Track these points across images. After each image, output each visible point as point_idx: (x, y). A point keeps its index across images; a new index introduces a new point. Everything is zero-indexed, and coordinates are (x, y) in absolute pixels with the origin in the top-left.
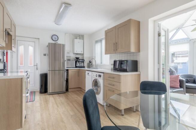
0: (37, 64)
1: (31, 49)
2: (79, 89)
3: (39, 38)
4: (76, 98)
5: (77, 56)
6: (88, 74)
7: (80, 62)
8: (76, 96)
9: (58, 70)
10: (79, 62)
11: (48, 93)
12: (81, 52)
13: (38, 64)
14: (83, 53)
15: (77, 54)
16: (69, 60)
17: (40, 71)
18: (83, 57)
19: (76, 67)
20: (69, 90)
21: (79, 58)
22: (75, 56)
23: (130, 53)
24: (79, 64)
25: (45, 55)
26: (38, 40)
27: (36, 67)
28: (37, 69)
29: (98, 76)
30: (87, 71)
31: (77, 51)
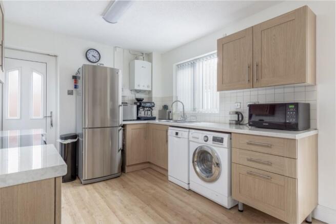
0: (51, 113)
1: (37, 79)
2: (148, 165)
3: (56, 55)
4: (152, 191)
5: (140, 96)
6: (177, 134)
7: (146, 109)
8: (148, 184)
9: (99, 126)
10: (144, 107)
11: (83, 182)
12: (148, 87)
13: (54, 114)
14: (150, 89)
15: (138, 91)
16: (124, 104)
17: (58, 130)
18: (151, 98)
19: (139, 119)
20: (127, 169)
21: (143, 99)
22: (134, 96)
23: (305, 86)
24: (144, 112)
25: (70, 93)
26: (54, 58)
27: (49, 120)
28: (52, 124)
29: (210, 139)
30: (170, 128)
31: (139, 86)
